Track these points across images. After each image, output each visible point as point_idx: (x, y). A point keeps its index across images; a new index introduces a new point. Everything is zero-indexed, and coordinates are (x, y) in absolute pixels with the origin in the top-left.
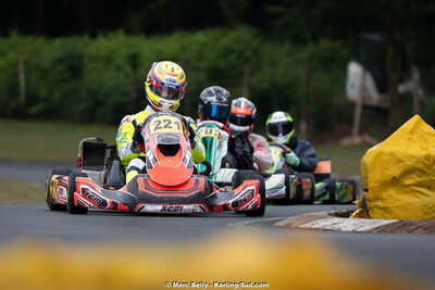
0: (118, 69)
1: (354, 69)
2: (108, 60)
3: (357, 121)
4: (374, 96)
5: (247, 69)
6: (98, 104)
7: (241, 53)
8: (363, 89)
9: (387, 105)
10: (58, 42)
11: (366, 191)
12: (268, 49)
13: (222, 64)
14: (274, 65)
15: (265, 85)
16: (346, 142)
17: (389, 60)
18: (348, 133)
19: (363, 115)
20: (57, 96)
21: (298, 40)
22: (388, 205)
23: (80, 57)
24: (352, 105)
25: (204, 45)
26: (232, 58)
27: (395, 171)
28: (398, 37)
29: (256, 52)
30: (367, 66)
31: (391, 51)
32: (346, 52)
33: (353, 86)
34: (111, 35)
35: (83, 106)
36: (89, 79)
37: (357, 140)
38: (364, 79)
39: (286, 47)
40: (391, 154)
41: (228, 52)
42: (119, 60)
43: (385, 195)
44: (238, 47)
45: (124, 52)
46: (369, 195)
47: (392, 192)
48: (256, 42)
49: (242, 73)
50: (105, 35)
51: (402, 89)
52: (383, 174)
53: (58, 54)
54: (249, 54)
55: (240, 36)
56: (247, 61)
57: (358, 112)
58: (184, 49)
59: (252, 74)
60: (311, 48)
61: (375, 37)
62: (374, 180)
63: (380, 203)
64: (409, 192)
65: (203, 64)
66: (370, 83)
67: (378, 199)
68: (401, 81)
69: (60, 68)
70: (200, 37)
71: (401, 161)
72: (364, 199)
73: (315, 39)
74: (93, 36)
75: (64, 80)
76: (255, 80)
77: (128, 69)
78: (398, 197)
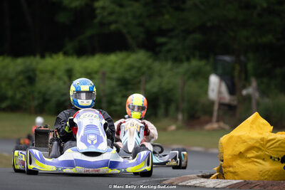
0: (60, 78)
1: (214, 79)
2: (53, 73)
3: (215, 114)
4: (227, 97)
5: (143, 79)
6: (46, 101)
7: (139, 69)
8: (220, 92)
9: (235, 103)
10: (20, 60)
11: (222, 161)
12: (157, 66)
13: (127, 76)
14: (161, 76)
15: (155, 90)
16: (208, 127)
17: (236, 73)
18: (209, 121)
19: (219, 109)
20: (18, 96)
21: (177, 60)
22: (237, 171)
23: (34, 70)
24: (212, 103)
25: (115, 63)
26: (133, 72)
27: (242, 148)
28: (242, 58)
29: (149, 68)
30: (222, 77)
31: (237, 67)
32: (208, 68)
33: (213, 91)
34: (55, 56)
35: (36, 103)
36: (40, 85)
37: (215, 126)
38: (220, 86)
39: (169, 65)
40: (239, 137)
41: (131, 67)
42: (60, 73)
43: (234, 164)
44: (137, 65)
45: (63, 67)
46: (224, 164)
47: (239, 162)
48: (150, 61)
49: (140, 82)
50: (51, 56)
51: (244, 92)
52: (233, 150)
53: (19, 68)
54: (144, 69)
55: (139, 57)
56: (143, 74)
57: (216, 107)
58: (102, 65)
59: (146, 82)
60: (185, 66)
61: (227, 58)
62: (227, 154)
63: (231, 169)
64: (250, 162)
65: (115, 76)
66: (224, 88)
67: (230, 167)
68: (244, 87)
69: (21, 78)
70: (113, 58)
71: (245, 142)
72: (221, 167)
73: (188, 59)
74: (43, 57)
75: (23, 86)
76: (148, 86)
77: (66, 79)
78: (244, 165)
